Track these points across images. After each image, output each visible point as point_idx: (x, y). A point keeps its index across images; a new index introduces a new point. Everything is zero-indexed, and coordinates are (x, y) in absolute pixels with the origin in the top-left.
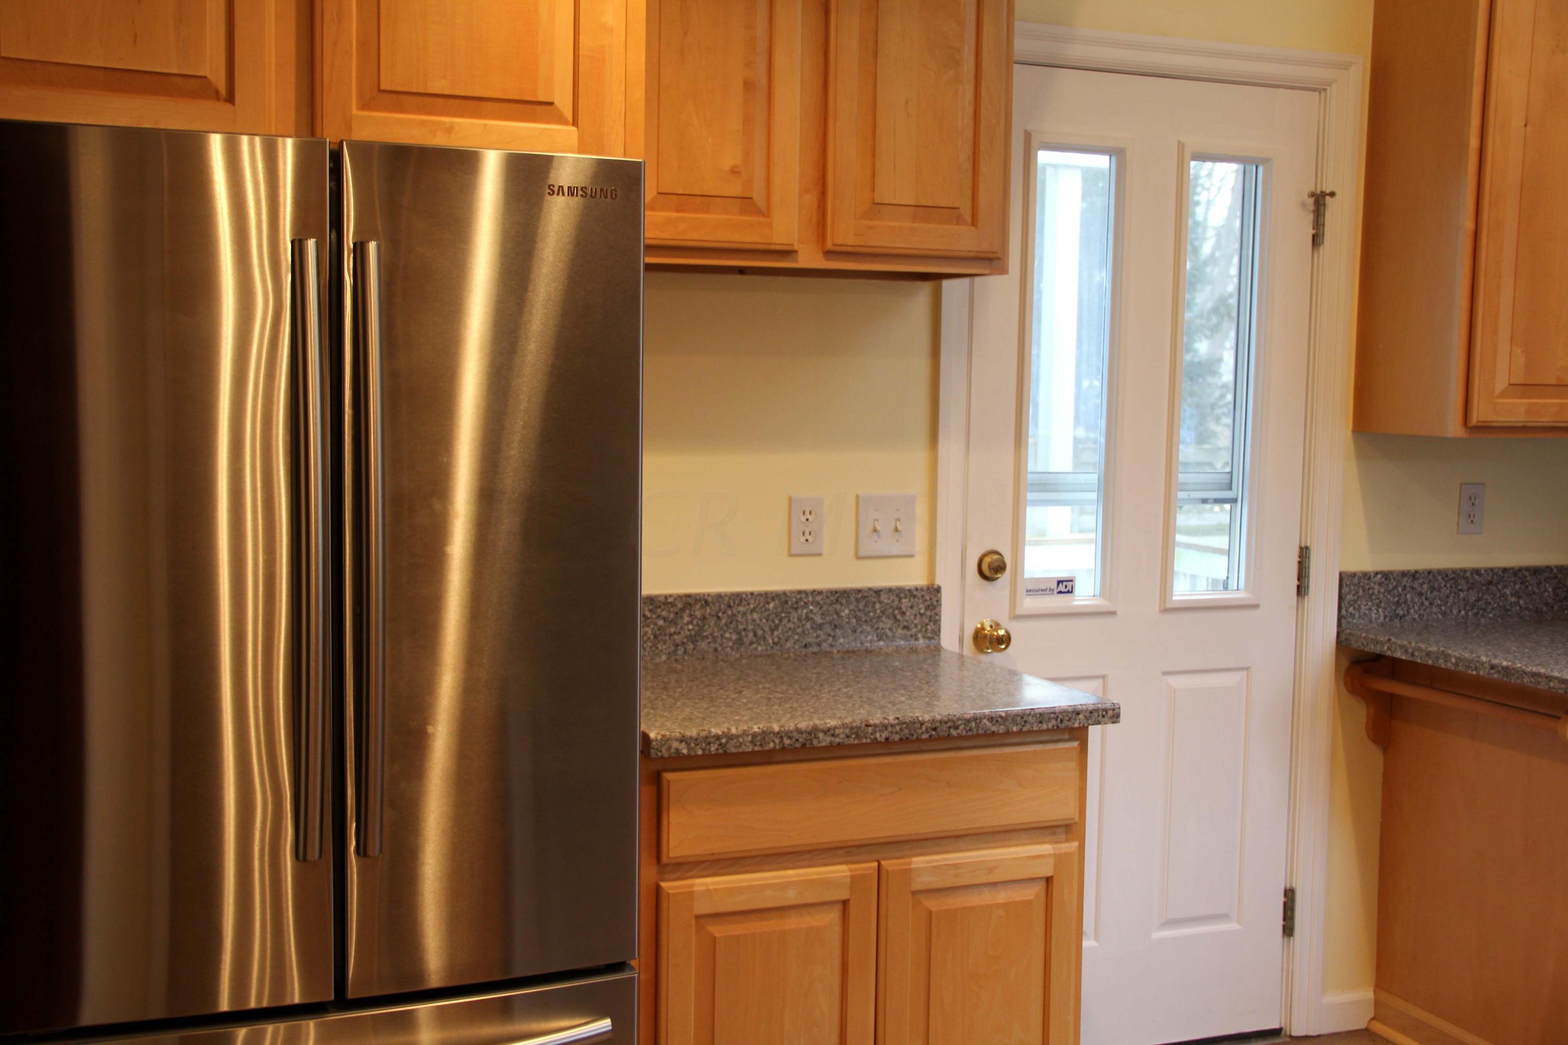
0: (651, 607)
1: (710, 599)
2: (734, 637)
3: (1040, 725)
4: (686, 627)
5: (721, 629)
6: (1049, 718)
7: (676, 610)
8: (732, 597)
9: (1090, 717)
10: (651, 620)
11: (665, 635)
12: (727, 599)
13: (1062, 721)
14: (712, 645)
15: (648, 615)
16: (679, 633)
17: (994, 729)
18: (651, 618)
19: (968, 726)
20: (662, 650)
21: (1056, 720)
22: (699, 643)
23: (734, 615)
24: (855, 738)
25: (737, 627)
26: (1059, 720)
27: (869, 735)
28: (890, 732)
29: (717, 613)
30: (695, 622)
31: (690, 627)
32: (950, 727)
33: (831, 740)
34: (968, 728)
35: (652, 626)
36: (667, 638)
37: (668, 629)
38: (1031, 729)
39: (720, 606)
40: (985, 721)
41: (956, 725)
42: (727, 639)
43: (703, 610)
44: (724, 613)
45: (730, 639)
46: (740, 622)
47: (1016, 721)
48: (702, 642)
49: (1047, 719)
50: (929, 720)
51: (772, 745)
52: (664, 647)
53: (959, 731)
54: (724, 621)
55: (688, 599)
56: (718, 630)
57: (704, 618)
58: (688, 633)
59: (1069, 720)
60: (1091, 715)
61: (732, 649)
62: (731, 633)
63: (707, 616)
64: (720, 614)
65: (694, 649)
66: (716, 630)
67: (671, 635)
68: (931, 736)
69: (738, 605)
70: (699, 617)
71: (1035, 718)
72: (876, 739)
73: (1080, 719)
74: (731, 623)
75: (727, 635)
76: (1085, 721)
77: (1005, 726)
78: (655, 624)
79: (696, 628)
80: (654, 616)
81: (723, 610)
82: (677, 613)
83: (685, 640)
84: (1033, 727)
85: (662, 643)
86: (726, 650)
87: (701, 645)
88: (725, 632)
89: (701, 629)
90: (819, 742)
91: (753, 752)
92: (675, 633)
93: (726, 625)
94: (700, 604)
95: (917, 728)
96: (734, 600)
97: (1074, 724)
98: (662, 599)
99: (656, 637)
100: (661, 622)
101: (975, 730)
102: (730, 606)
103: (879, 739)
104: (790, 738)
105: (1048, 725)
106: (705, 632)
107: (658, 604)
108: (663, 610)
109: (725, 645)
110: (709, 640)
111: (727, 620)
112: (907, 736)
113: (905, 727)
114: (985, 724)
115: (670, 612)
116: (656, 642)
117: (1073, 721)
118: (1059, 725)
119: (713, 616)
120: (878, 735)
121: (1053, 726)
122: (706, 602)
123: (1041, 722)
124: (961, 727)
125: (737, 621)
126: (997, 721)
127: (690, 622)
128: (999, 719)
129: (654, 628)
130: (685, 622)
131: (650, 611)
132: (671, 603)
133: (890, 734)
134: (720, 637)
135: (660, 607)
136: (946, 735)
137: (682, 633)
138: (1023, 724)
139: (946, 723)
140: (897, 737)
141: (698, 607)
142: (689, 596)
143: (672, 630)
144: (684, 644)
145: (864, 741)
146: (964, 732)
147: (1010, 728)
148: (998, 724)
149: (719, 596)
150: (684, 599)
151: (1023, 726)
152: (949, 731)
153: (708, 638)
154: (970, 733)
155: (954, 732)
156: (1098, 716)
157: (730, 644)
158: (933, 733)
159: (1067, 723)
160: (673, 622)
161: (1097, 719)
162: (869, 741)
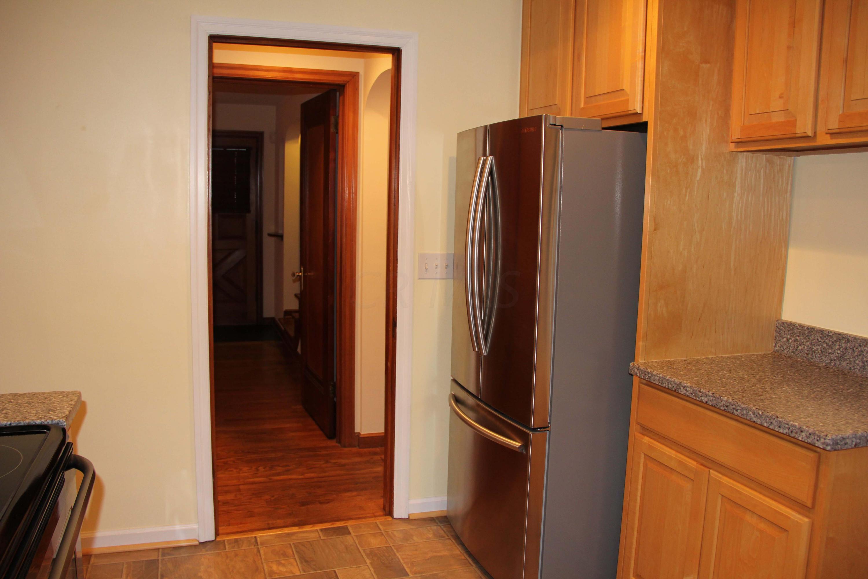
0: (821, 336)
1: (850, 339)
2: (861, 364)
3: (779, 429)
4: (836, 351)
5: (854, 358)
6: (785, 427)
7: (833, 341)
8: (862, 341)
9: (809, 437)
10: (820, 342)
11: (826, 353)
12: (859, 341)
13: (792, 432)
14: (848, 365)
15: (820, 340)
16: (833, 354)
17: (755, 419)
18: (820, 341)
19: (742, 412)
20: (824, 360)
21: (789, 430)
22: (842, 362)
23: (862, 351)
24: (694, 395)
25: (863, 358)
26: (790, 430)
27: (699, 396)
28: (708, 399)
29: (853, 347)
30: (841, 350)
31: (839, 352)
32: (734, 409)
33: (685, 392)
34: (742, 413)
35: (821, 346)
36: (827, 355)
37: (828, 350)
38: (774, 429)
39: (855, 344)
40: (751, 413)
41: (737, 408)
42: (857, 364)
43: (846, 344)
44: (857, 348)
45: (858, 365)
46: (865, 356)
47: (767, 420)
48: (844, 362)
49: (783, 427)
50: (725, 400)
51: (665, 385)
52: (825, 359)
53: (738, 413)
54: (856, 353)
55: (839, 335)
56: (853, 358)
57: (846, 349)
58: (837, 355)
59: (796, 433)
60: (810, 436)
61: (859, 370)
62: (859, 361)
63: (848, 348)
64: (854, 349)
65: (840, 364)
66: (851, 357)
67: (829, 353)
68: (725, 409)
69: (865, 346)
70: (844, 347)
71: (776, 423)
72: (702, 400)
73: (802, 436)
74: (860, 355)
75: (857, 362)
76: (805, 438)
77: (761, 420)
78: (822, 345)
79: (842, 353)
80: (822, 341)
81: (856, 347)
82: (833, 342)
83: (835, 358)
84: (775, 428)
85: (824, 356)
86: (856, 370)
87: (843, 363)
88: (856, 360)
89: (844, 355)
90: (681, 392)
91: (658, 385)
92: (831, 353)
93: (857, 356)
94: (845, 340)
95: (719, 402)
96: (863, 342)
97: (799, 437)
98: (827, 333)
99: (822, 352)
100: (825, 345)
101: (745, 415)
102: (860, 346)
103: (703, 401)
104: (671, 384)
105: (783, 431)
106: (846, 357)
107: (825, 335)
108: (826, 339)
109: (856, 367)
110: (848, 362)
111: (858, 353)
112: (715, 404)
113: (714, 399)
114: (750, 414)
115: (830, 341)
116: (822, 355)
117: (799, 435)
118: (790, 434)
119: (851, 349)
120: (703, 398)
121: (786, 433)
122: (848, 340)
123: (780, 427)
124: (739, 411)
125: (863, 355)
126: (757, 415)
127: (839, 349)
128: (758, 415)
129: (821, 347)
130: (836, 348)
131: (821, 337)
132: (830, 336)
133: (708, 400)
134: (853, 362)
135: (825, 337)
136: (732, 412)
137: (835, 354)
138: (770, 423)
139: (732, 405)
140: (710, 403)
141: (844, 341)
142: (839, 334)
143: (830, 351)
144: (835, 360)
145: (697, 399)
146: (740, 414)
147: (763, 423)
148: (757, 418)
149: (855, 338)
150: (837, 335)
151: (770, 425)
152: (733, 411)
153: (847, 361)
154: (743, 416)
155: (735, 413)
156: (814, 439)
157: (858, 367)
158: (726, 408)
159: (795, 434)
160: (831, 347)
161: (814, 441)
162: (699, 400)
